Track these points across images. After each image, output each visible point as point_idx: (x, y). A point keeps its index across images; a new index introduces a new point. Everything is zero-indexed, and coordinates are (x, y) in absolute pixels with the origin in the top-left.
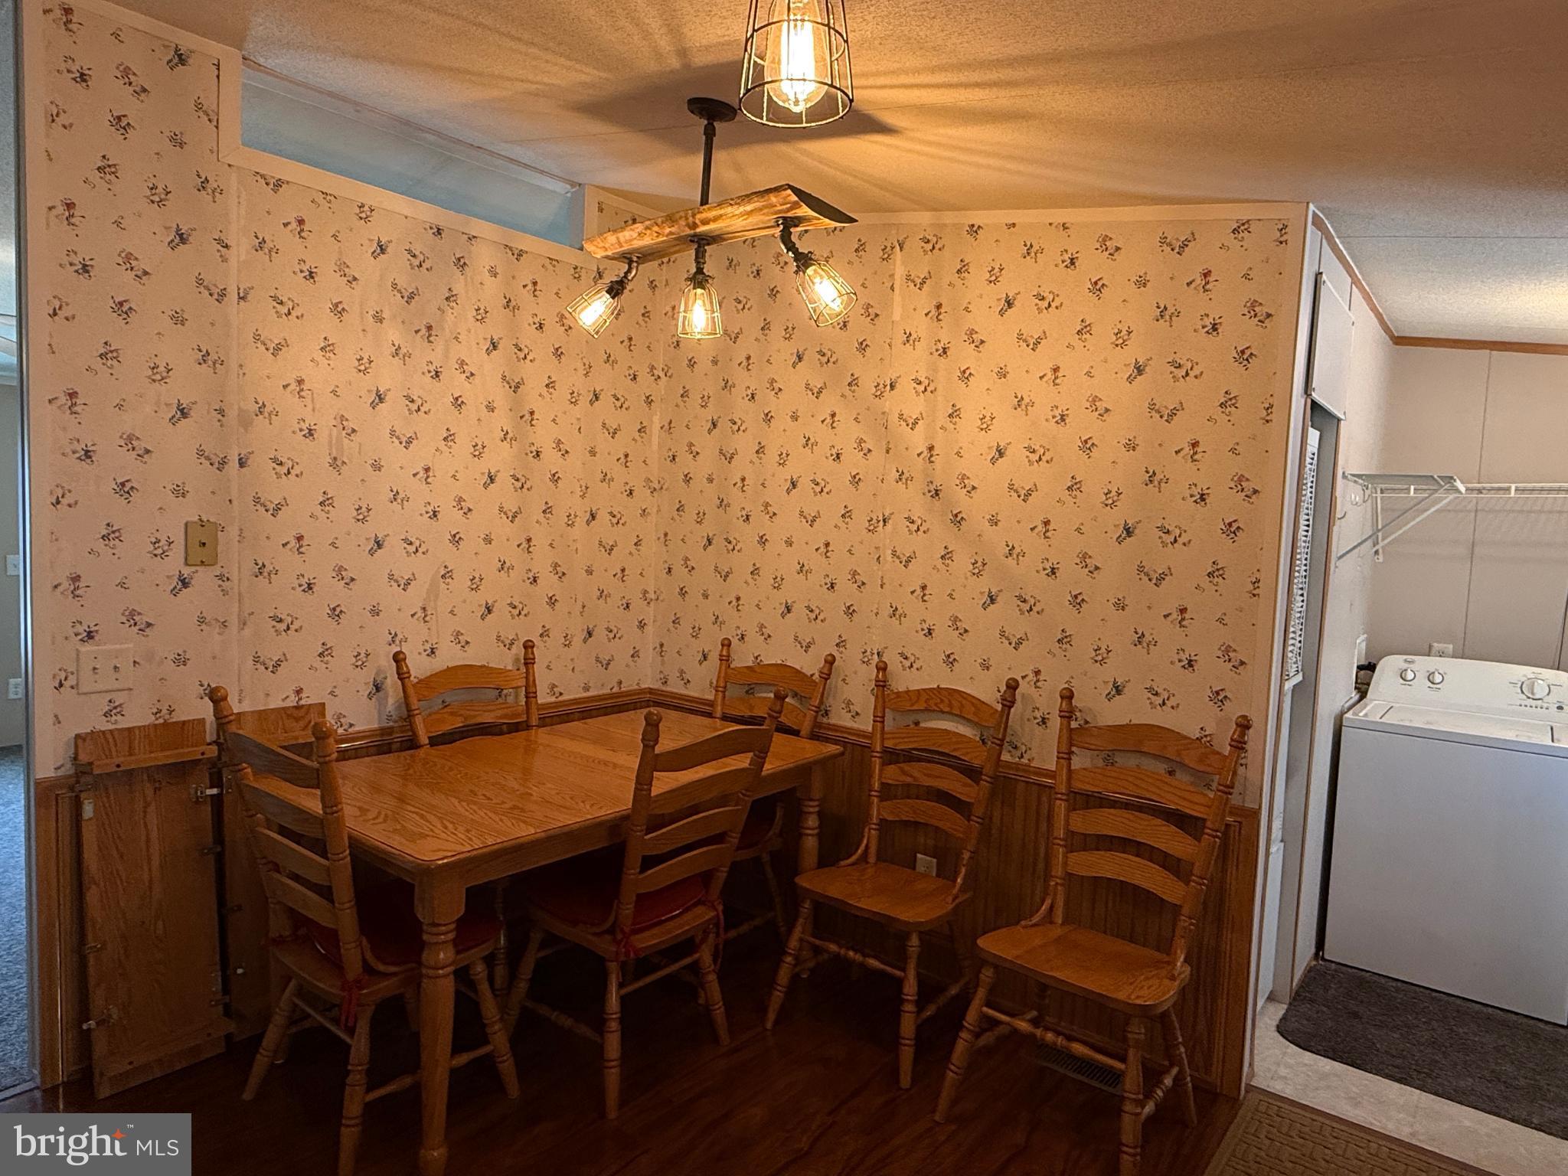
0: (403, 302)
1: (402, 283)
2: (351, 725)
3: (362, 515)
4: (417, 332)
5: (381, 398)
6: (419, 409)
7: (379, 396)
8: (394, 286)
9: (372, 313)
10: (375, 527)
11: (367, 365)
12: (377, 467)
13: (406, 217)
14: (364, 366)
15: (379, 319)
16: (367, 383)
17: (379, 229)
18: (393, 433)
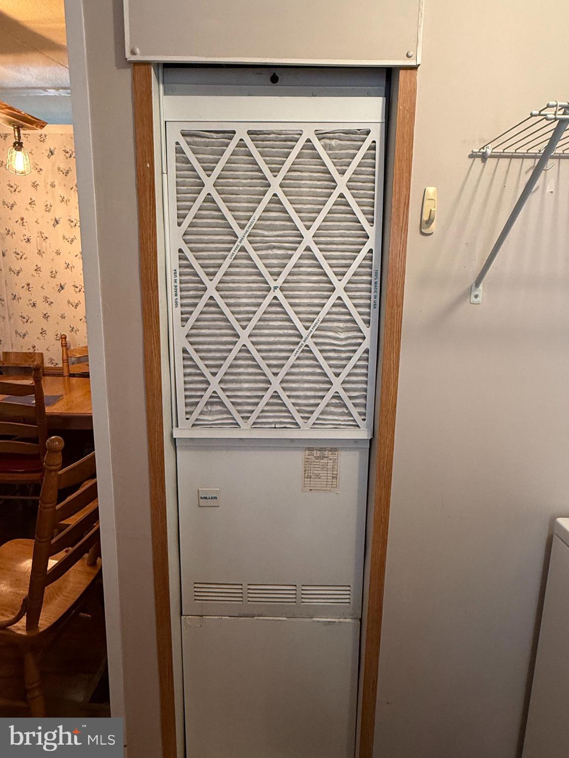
0: (64, 175)
1: (62, 167)
2: (57, 364)
3: (53, 275)
4: (71, 189)
5: (57, 222)
6: (76, 225)
7: (56, 221)
8: (59, 169)
9: (50, 183)
10: (60, 280)
11: (50, 208)
12: (58, 253)
13: (62, 135)
14: (48, 208)
15: (53, 186)
16: (50, 216)
17: (50, 144)
18: (64, 238)
